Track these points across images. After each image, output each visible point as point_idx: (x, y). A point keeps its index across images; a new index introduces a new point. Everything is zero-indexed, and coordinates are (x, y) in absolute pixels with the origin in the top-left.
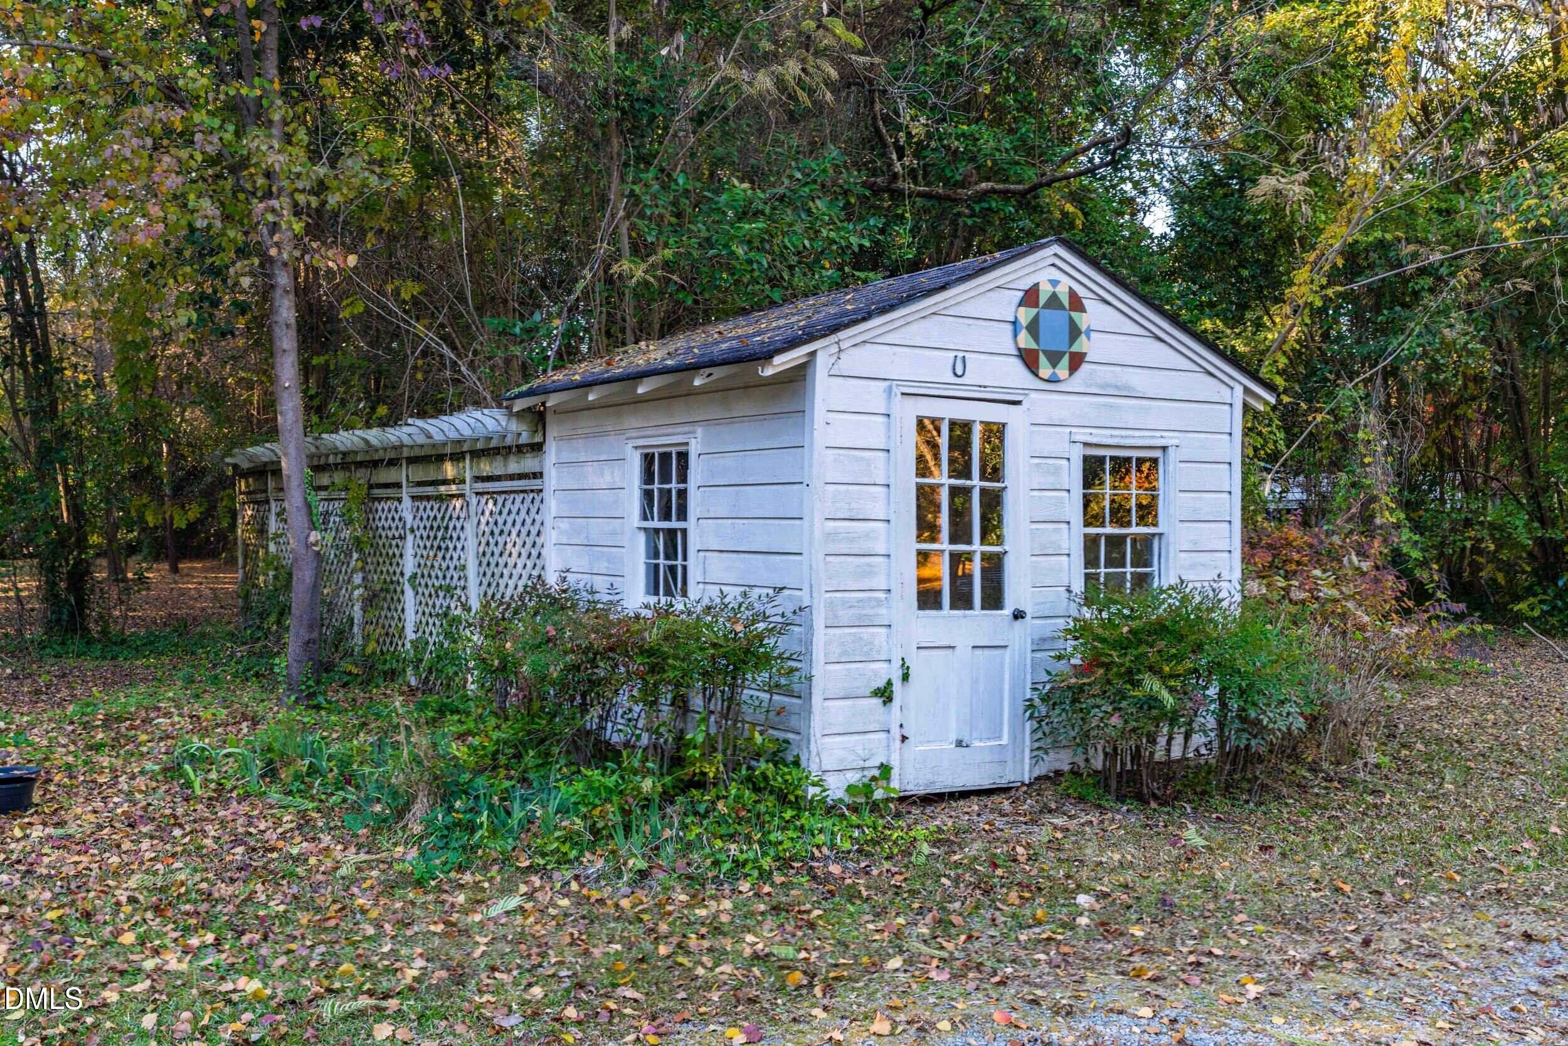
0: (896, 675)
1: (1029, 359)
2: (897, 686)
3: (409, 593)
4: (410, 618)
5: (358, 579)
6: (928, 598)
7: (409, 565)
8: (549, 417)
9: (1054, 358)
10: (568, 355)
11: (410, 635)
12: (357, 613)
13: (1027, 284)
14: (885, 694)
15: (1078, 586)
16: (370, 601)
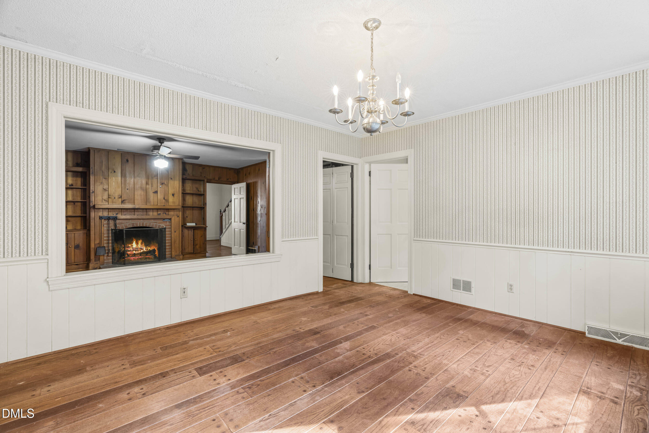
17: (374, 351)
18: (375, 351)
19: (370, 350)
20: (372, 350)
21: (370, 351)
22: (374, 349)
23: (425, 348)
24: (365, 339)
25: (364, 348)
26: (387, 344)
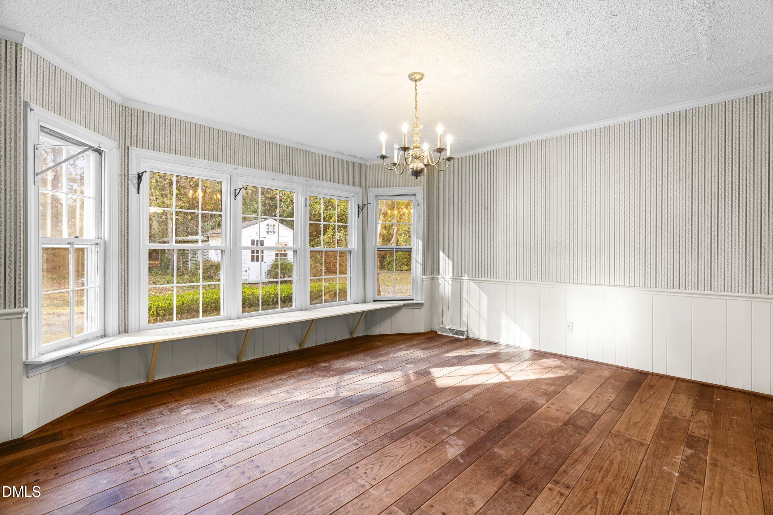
0: (248, 269)
1: (268, 232)
2: (248, 271)
3: (190, 262)
4: (190, 266)
5: (181, 260)
6: (253, 260)
7: (190, 257)
8: (209, 238)
9: (271, 232)
10: (212, 228)
11: (190, 268)
12: (181, 265)
13: (267, 223)
14: (246, 271)
15: (274, 259)
16: (183, 263)
17: (411, 444)
18: (409, 443)
19: (416, 444)
20: (414, 445)
21: (417, 442)
22: (411, 446)
23: (335, 451)
24: (425, 466)
25: (426, 447)
26: (389, 456)
